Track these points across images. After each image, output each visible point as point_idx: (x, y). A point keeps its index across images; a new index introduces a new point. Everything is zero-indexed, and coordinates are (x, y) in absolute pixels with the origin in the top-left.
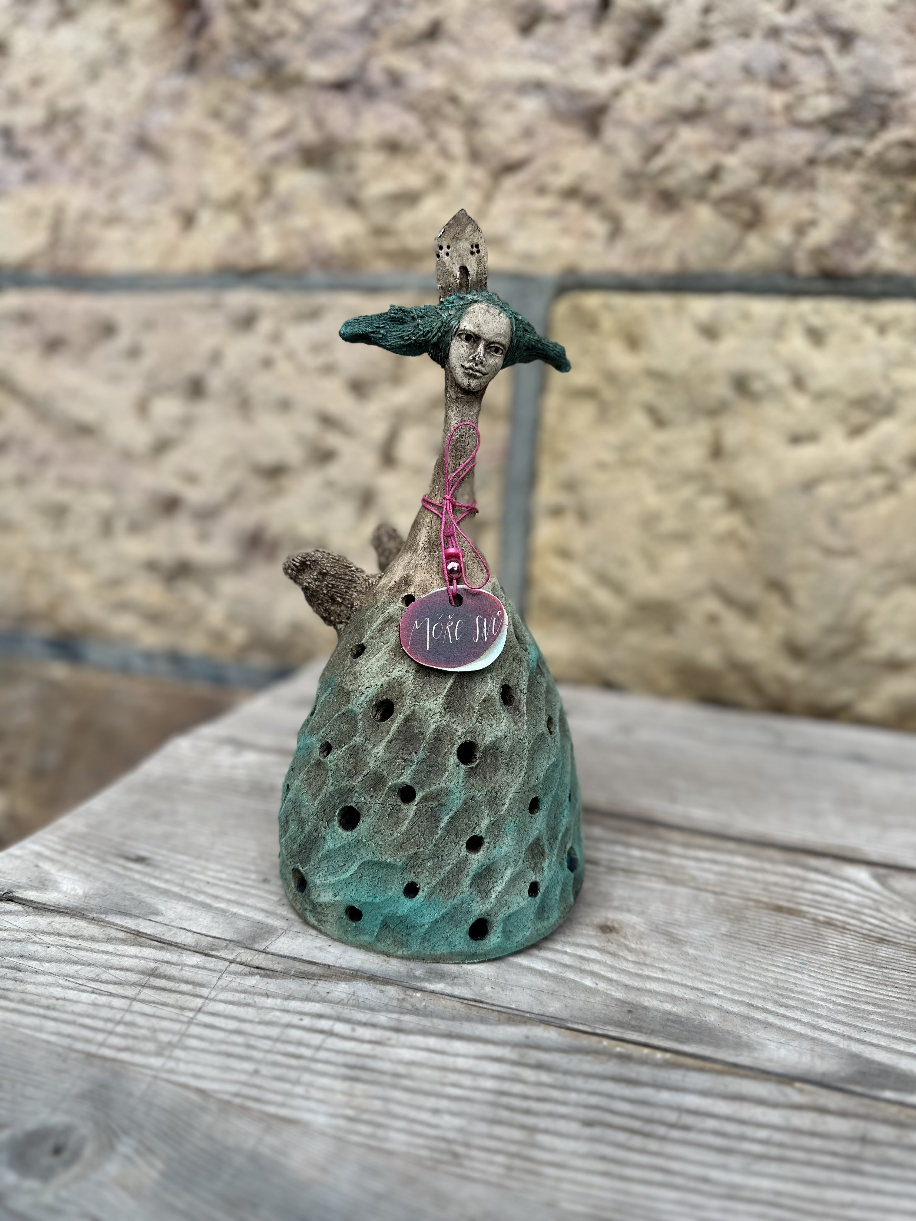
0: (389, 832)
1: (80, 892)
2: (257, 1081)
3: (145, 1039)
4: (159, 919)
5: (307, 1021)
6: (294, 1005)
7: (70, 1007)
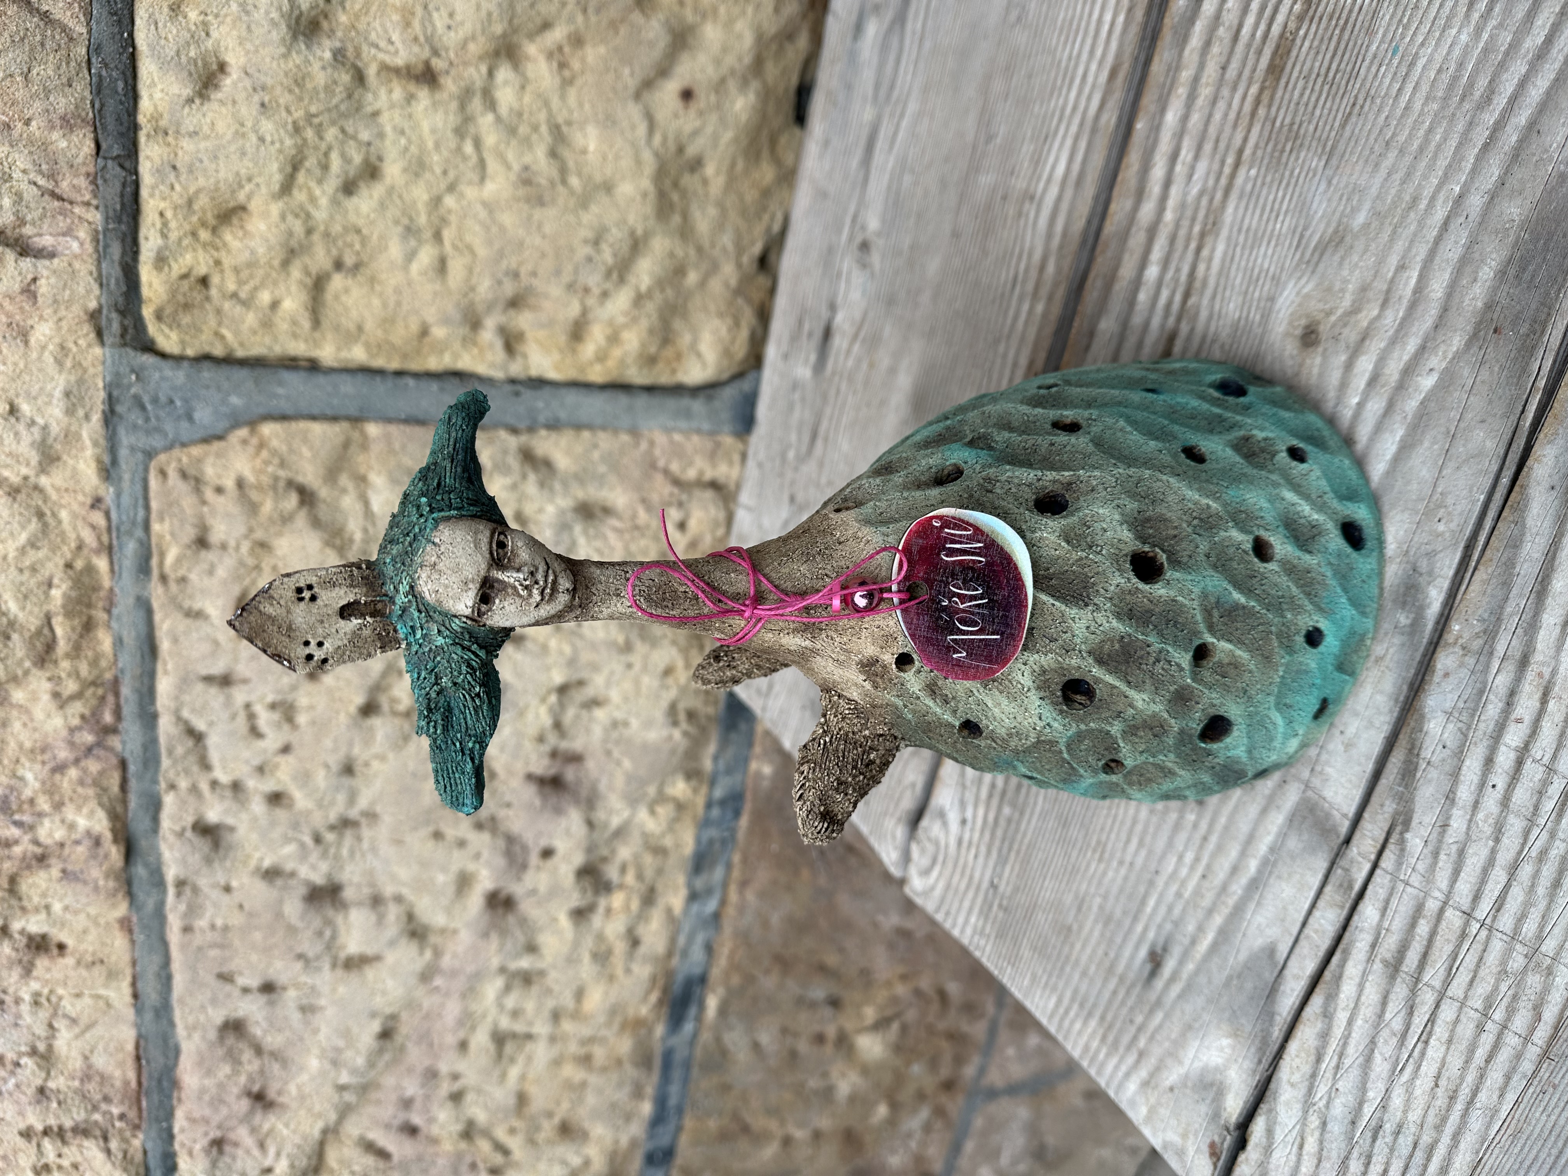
0: (1247, 675)
3: (1518, 985)
4: (1283, 948)
5: (1499, 779)
7: (1453, 1071)
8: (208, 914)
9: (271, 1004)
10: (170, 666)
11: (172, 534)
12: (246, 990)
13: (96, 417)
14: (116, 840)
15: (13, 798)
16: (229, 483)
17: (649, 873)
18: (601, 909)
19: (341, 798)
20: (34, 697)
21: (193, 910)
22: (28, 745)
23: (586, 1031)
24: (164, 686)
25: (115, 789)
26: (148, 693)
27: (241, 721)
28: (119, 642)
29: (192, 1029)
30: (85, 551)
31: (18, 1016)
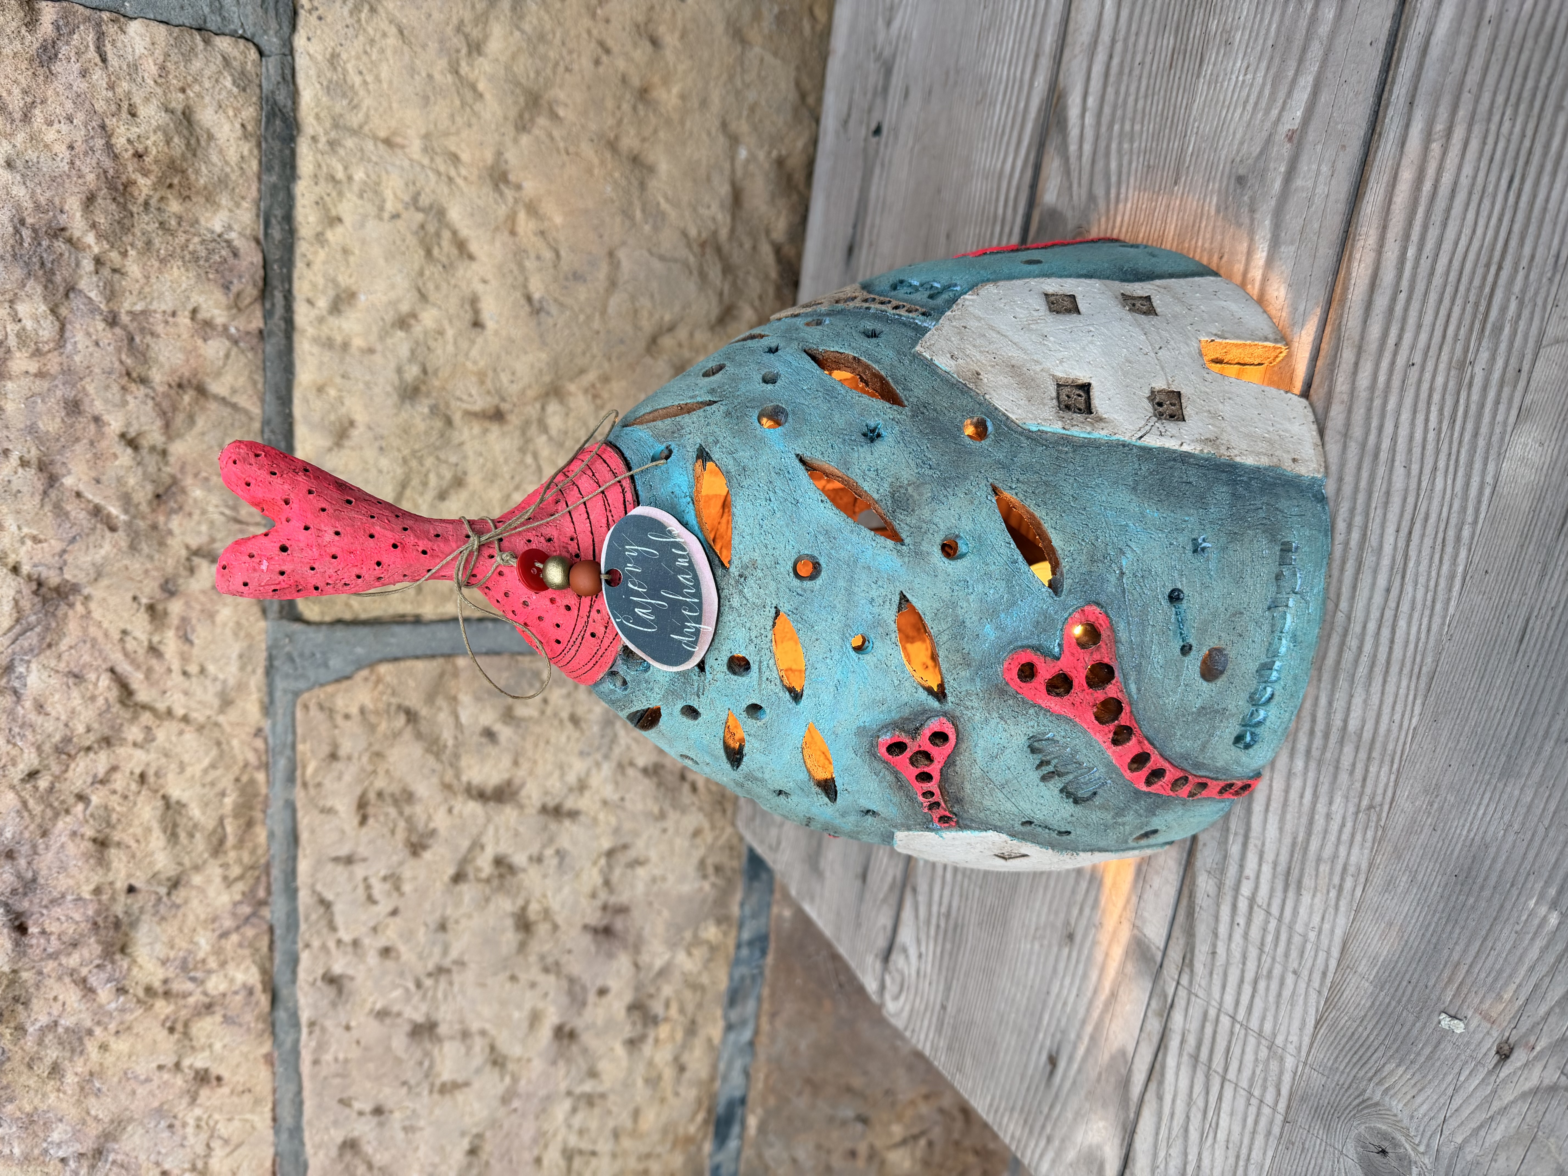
1: (1101, 1124)
2: (1305, 973)
3: (1266, 1070)
4: (1130, 1049)
5: (1241, 920)
6: (1223, 930)
7: (1235, 1137)
8: (333, 1049)
9: (381, 1125)
10: (308, 852)
11: (312, 751)
12: (361, 1113)
13: (260, 671)
14: (264, 990)
15: (190, 959)
16: (354, 710)
17: (690, 1008)
18: (650, 1040)
19: (437, 951)
20: (209, 881)
21: (321, 1047)
22: (202, 917)
23: (643, 1149)
24: (304, 866)
25: (265, 949)
26: (292, 873)
27: (361, 891)
28: (271, 835)
29: (318, 1147)
30: (249, 769)
31: (184, 1138)
